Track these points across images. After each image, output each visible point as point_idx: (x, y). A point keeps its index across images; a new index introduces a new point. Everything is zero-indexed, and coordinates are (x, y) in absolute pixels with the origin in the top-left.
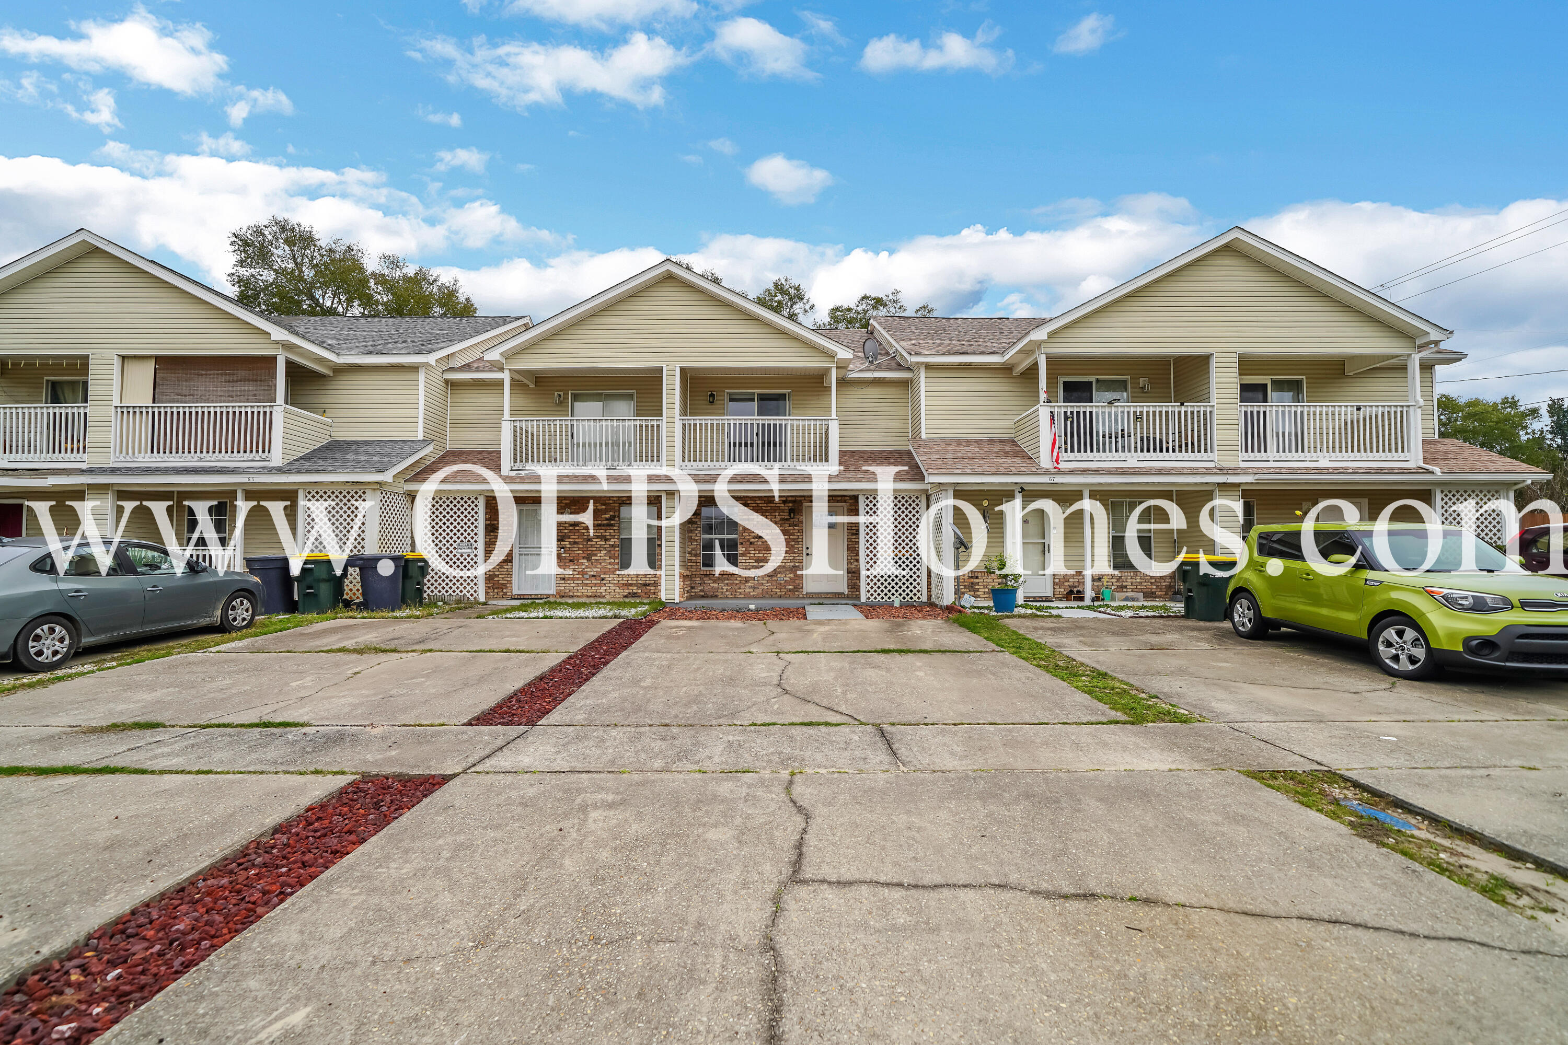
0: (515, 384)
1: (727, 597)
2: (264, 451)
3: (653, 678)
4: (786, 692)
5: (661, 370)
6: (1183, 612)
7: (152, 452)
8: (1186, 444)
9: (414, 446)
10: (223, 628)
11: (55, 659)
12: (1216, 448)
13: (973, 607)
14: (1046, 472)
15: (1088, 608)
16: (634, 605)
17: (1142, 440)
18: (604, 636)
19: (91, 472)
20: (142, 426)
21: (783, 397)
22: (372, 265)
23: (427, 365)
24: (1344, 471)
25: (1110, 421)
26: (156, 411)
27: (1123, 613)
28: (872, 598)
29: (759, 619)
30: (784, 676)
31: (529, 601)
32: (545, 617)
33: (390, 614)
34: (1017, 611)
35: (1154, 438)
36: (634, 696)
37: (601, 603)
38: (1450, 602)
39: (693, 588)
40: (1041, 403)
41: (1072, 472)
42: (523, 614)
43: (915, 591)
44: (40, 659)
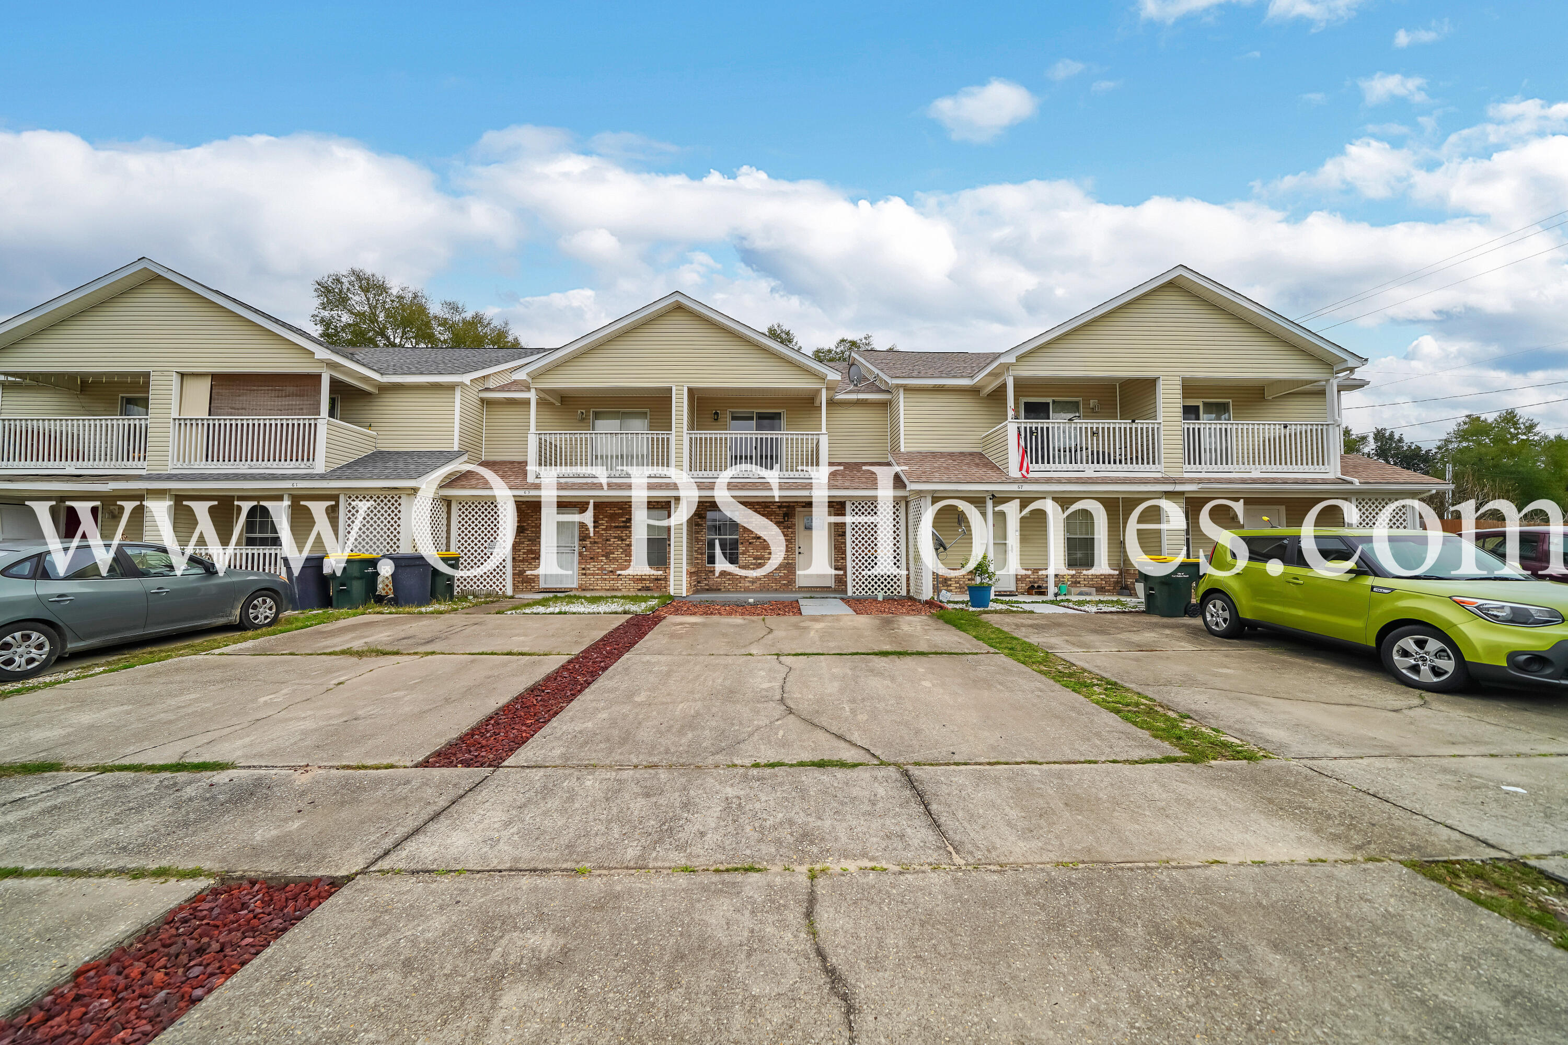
0: (541, 403)
1: (729, 591)
2: (308, 460)
3: (649, 690)
4: (790, 711)
5: (671, 389)
6: (1143, 608)
7: (207, 460)
8: (1137, 458)
9: (448, 457)
10: (243, 626)
11: (29, 667)
12: (1163, 460)
13: (949, 602)
14: (1015, 481)
15: (1052, 602)
16: (645, 599)
17: (1092, 454)
18: (611, 634)
19: (149, 478)
20: (198, 437)
21: (777, 416)
22: (435, 309)
23: (462, 385)
24: (1274, 481)
25: (1065, 438)
26: (211, 423)
27: (1086, 608)
28: (857, 593)
29: (758, 614)
30: (787, 689)
31: (551, 595)
32: (560, 613)
33: (416, 610)
34: (993, 606)
35: (1104, 453)
36: (625, 716)
37: (615, 597)
38: (1484, 613)
39: (699, 582)
40: (1009, 420)
41: (1037, 481)
42: (541, 609)
43: (895, 586)
44: (9, 668)
